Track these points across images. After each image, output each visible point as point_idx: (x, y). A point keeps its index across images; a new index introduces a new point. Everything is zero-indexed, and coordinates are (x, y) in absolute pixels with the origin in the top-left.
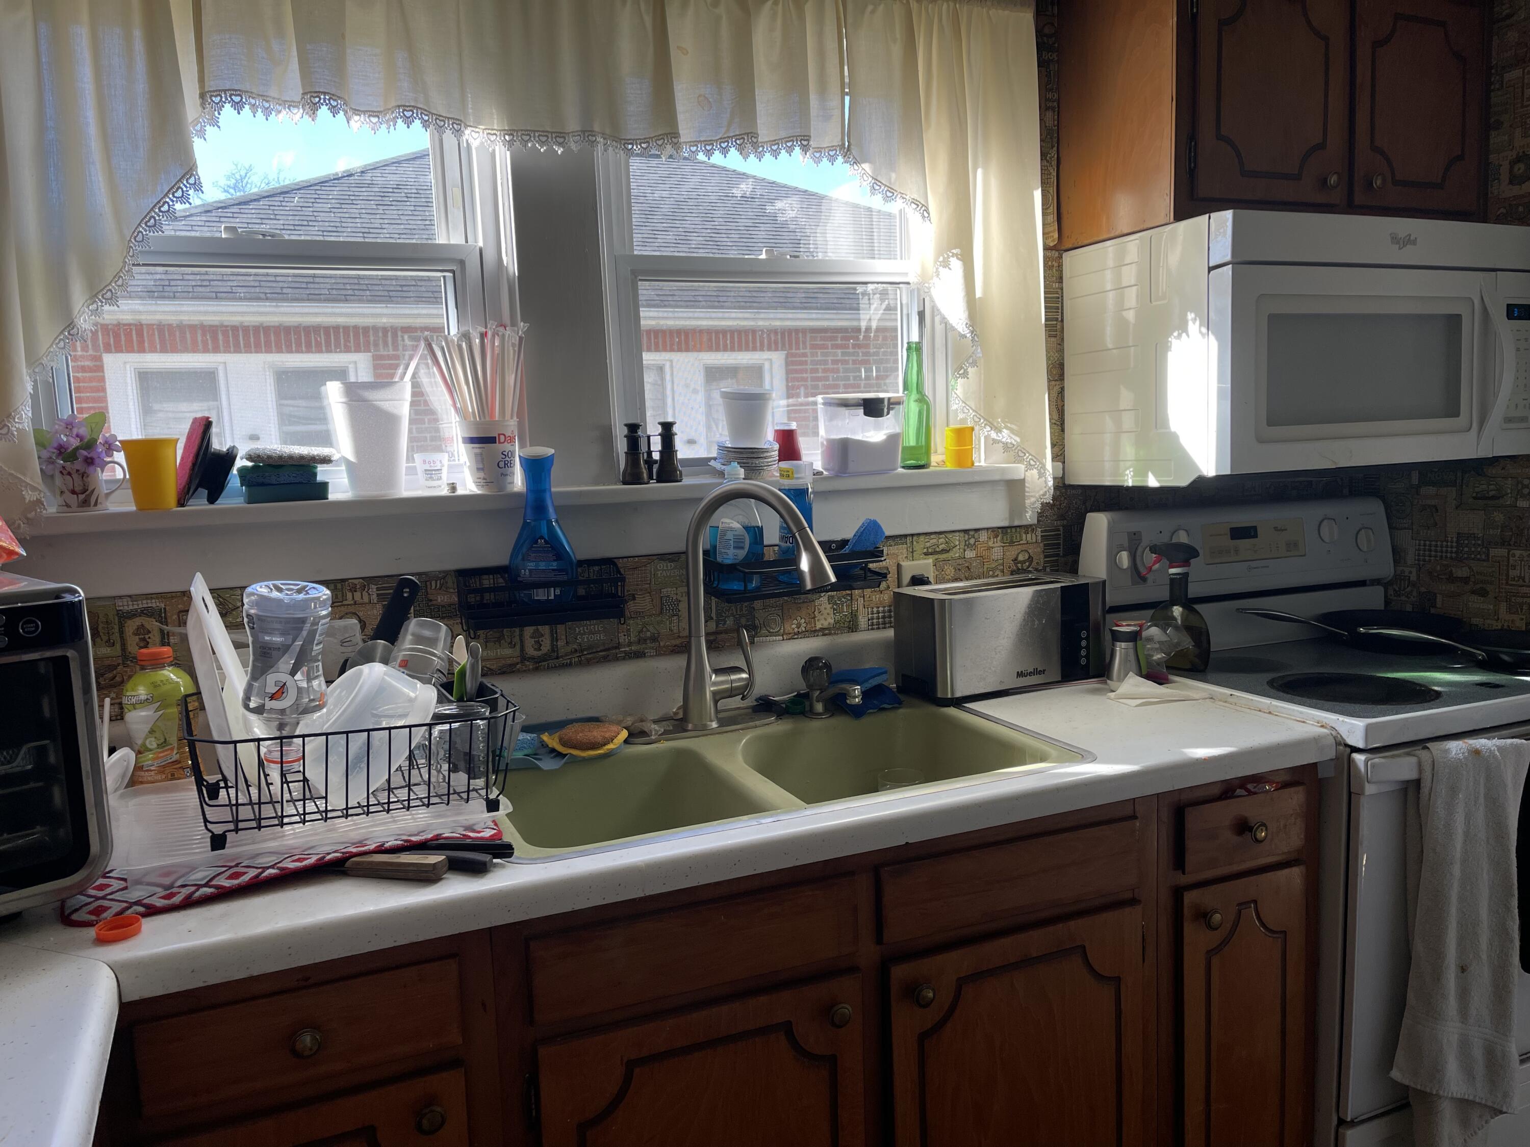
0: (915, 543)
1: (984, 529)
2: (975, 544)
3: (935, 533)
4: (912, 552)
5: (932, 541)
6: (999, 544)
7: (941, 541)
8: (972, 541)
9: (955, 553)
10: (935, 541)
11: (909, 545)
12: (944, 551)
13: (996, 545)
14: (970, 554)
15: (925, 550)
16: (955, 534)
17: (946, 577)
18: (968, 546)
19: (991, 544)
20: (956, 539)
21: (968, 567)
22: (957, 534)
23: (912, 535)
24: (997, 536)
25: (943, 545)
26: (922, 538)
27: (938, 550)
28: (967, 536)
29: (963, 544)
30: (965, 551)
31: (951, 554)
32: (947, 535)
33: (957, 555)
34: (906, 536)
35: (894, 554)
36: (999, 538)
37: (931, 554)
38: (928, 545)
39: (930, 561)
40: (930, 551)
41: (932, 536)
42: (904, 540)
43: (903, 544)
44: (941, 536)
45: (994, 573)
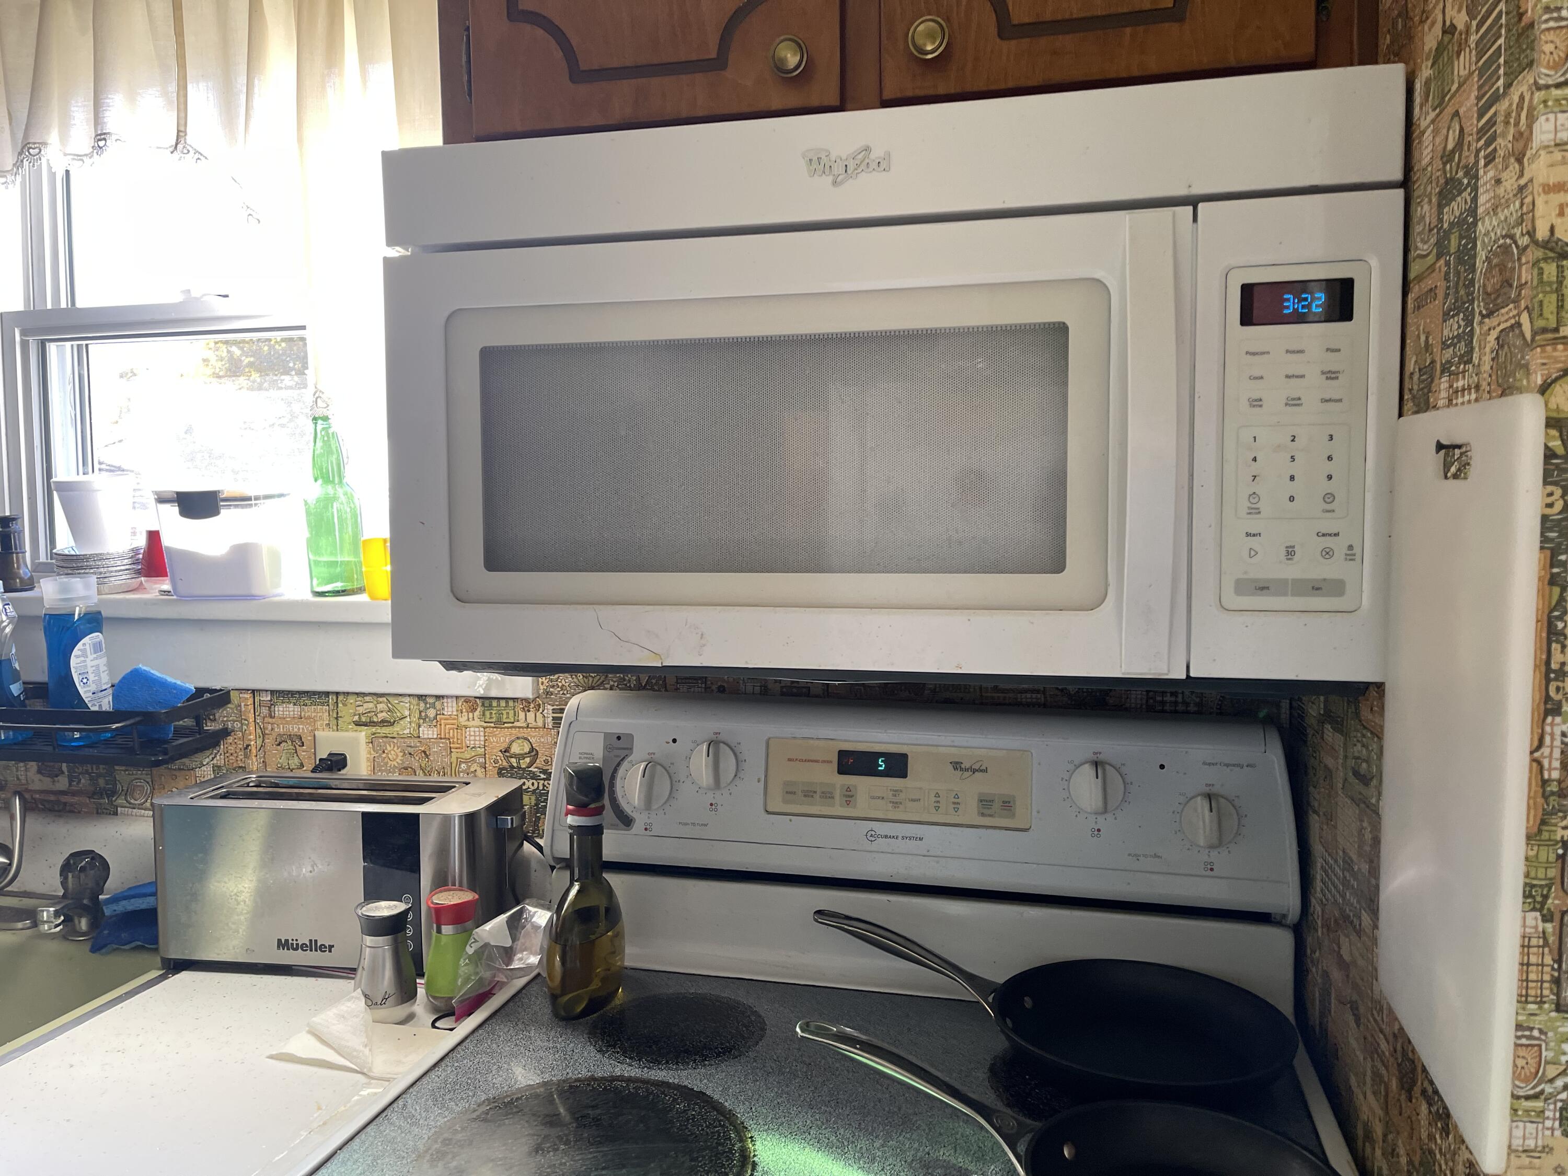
0: (340, 705)
1: (452, 697)
2: (435, 718)
3: (357, 694)
4: (337, 718)
5: (366, 705)
6: (477, 722)
7: (380, 706)
8: (431, 713)
9: (404, 728)
10: (371, 705)
11: (331, 707)
12: (384, 723)
13: (471, 723)
14: (427, 732)
15: (356, 718)
16: (403, 699)
17: (390, 763)
18: (423, 718)
19: (463, 720)
20: (404, 707)
21: (424, 752)
22: (407, 699)
23: (337, 694)
24: (474, 710)
25: (384, 714)
26: (351, 700)
27: (375, 720)
28: (422, 705)
29: (417, 716)
30: (419, 727)
31: (396, 728)
32: (391, 699)
33: (407, 731)
34: (327, 694)
35: (309, 718)
36: (477, 713)
37: (365, 724)
38: (361, 710)
39: (363, 735)
40: (363, 719)
41: (367, 699)
42: (324, 699)
43: (323, 704)
44: (381, 699)
45: (469, 767)
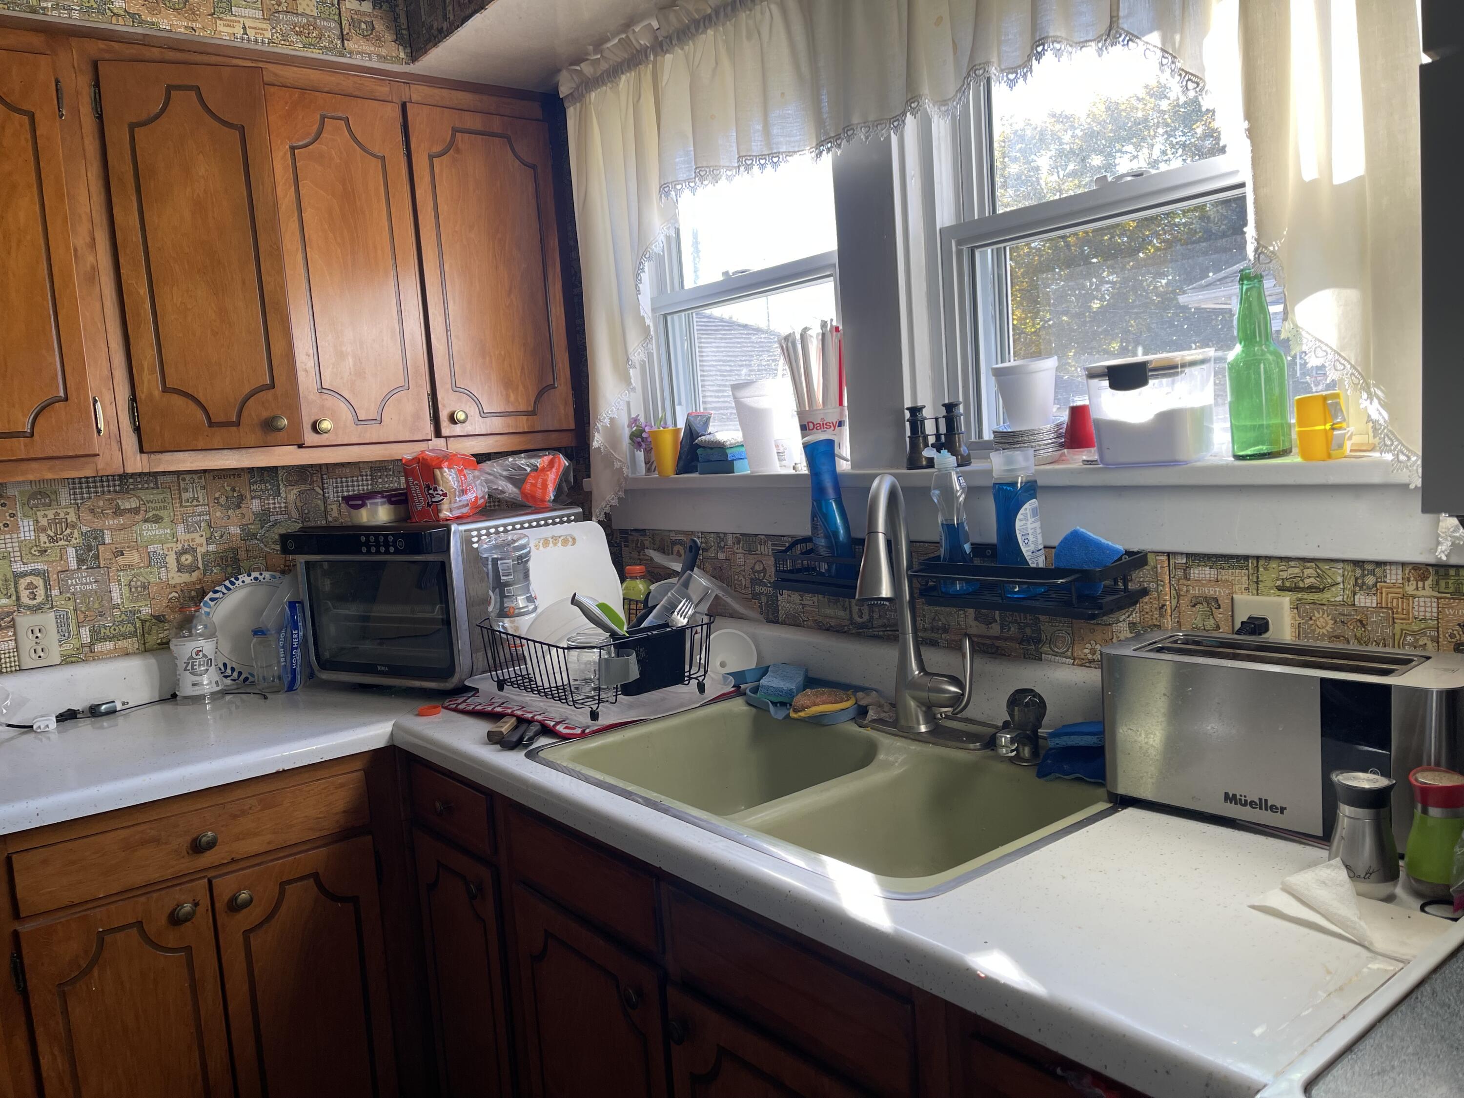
0: (1261, 569)
1: (1396, 563)
2: (1375, 585)
3: (1281, 559)
4: (1257, 583)
5: (1290, 571)
6: (1428, 592)
7: (1307, 572)
8: (1370, 580)
9: (1336, 595)
10: (1297, 570)
11: (1251, 571)
12: (1311, 589)
13: (1421, 593)
14: (1363, 600)
15: (1279, 583)
16: (1336, 565)
17: (1318, 630)
18: (1360, 585)
19: (1410, 589)
20: (1337, 574)
21: (1361, 621)
22: (1341, 565)
23: (1258, 558)
24: (1424, 578)
25: (1312, 580)
26: (1274, 564)
27: (1301, 585)
28: (1358, 572)
29: (1352, 582)
30: (1355, 594)
31: (1327, 595)
32: (1320, 565)
33: (1340, 598)
34: (1246, 558)
35: (1227, 581)
36: (1428, 583)
37: (1289, 590)
38: (1284, 575)
39: (1286, 600)
40: (1288, 584)
41: (1292, 563)
42: (1242, 563)
43: (1242, 568)
44: (1308, 565)
45: (1417, 640)
